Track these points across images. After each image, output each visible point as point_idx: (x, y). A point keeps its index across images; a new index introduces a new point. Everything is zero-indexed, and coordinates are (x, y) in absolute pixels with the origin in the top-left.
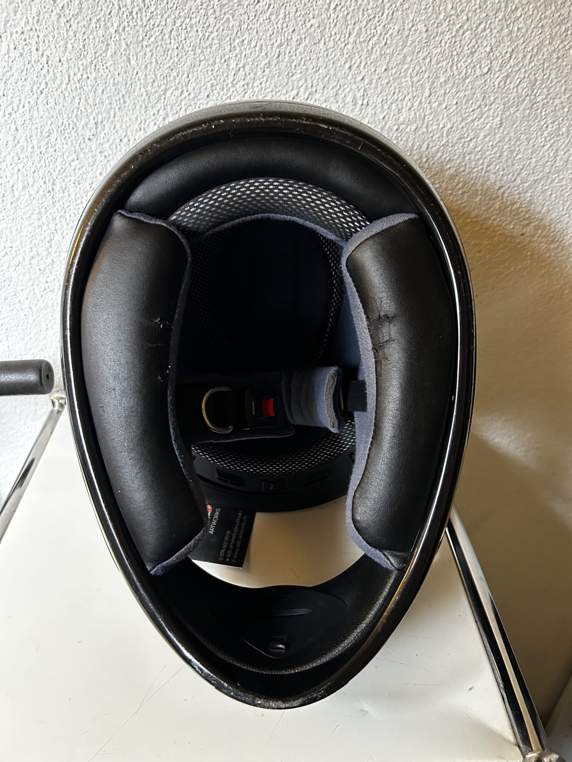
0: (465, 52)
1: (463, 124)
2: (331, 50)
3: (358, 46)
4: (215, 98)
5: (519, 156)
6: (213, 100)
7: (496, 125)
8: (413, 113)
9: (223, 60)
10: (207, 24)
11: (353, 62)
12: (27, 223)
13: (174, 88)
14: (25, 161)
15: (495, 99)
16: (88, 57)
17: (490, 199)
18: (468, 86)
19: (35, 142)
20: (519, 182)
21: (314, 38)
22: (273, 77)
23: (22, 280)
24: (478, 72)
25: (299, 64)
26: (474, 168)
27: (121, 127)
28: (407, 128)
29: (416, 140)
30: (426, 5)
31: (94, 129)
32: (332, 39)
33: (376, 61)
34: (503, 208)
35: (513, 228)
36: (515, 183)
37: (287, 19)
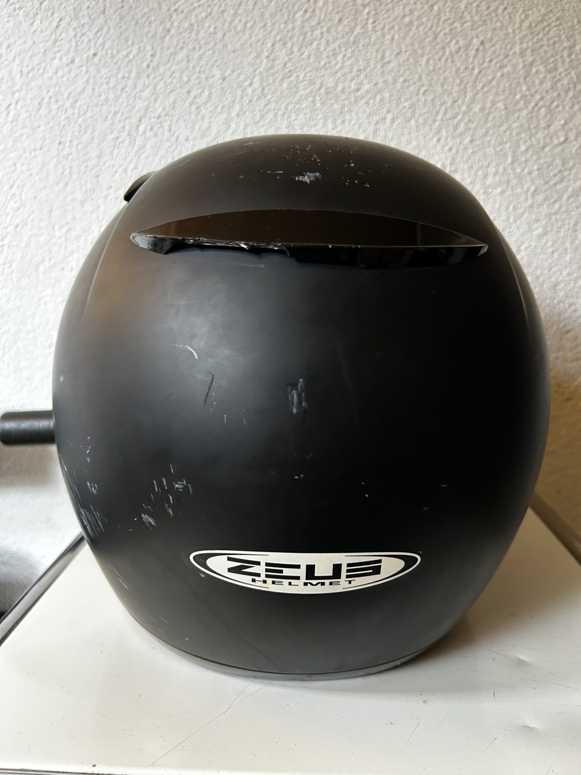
0: (542, 126)
1: (546, 186)
18: (547, 154)
24: (555, 142)
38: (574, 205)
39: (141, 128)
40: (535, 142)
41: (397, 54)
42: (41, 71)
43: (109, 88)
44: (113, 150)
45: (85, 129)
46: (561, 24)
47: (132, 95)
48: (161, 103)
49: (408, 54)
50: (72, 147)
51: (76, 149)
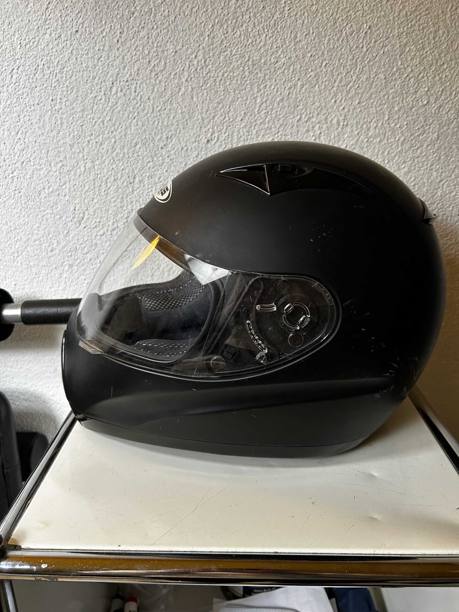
0: (411, 91)
1: (412, 137)
2: (323, 91)
3: (341, 88)
4: (246, 121)
5: (453, 159)
6: (245, 122)
7: (435, 138)
8: (377, 130)
9: (253, 98)
10: (243, 76)
11: (337, 98)
12: (113, 205)
13: (219, 115)
14: (118, 162)
15: (433, 121)
16: (167, 96)
17: (434, 189)
18: (414, 113)
19: (126, 150)
20: (454, 177)
21: (312, 84)
22: (285, 107)
23: (104, 246)
24: (420, 104)
25: (302, 100)
26: (421, 167)
27: (183, 140)
28: (374, 140)
29: (380, 148)
30: (384, 62)
31: (165, 142)
32: (323, 84)
33: (352, 98)
34: (444, 195)
35: (452, 210)
36: (451, 178)
37: (295, 73)
38: (431, 151)
39: (114, 90)
40: (405, 104)
41: (307, 35)
42: (35, 44)
43: (88, 58)
44: (93, 106)
45: (71, 89)
46: (429, 13)
47: (106, 63)
48: (128, 70)
49: (314, 35)
50: (62, 102)
51: (65, 105)
